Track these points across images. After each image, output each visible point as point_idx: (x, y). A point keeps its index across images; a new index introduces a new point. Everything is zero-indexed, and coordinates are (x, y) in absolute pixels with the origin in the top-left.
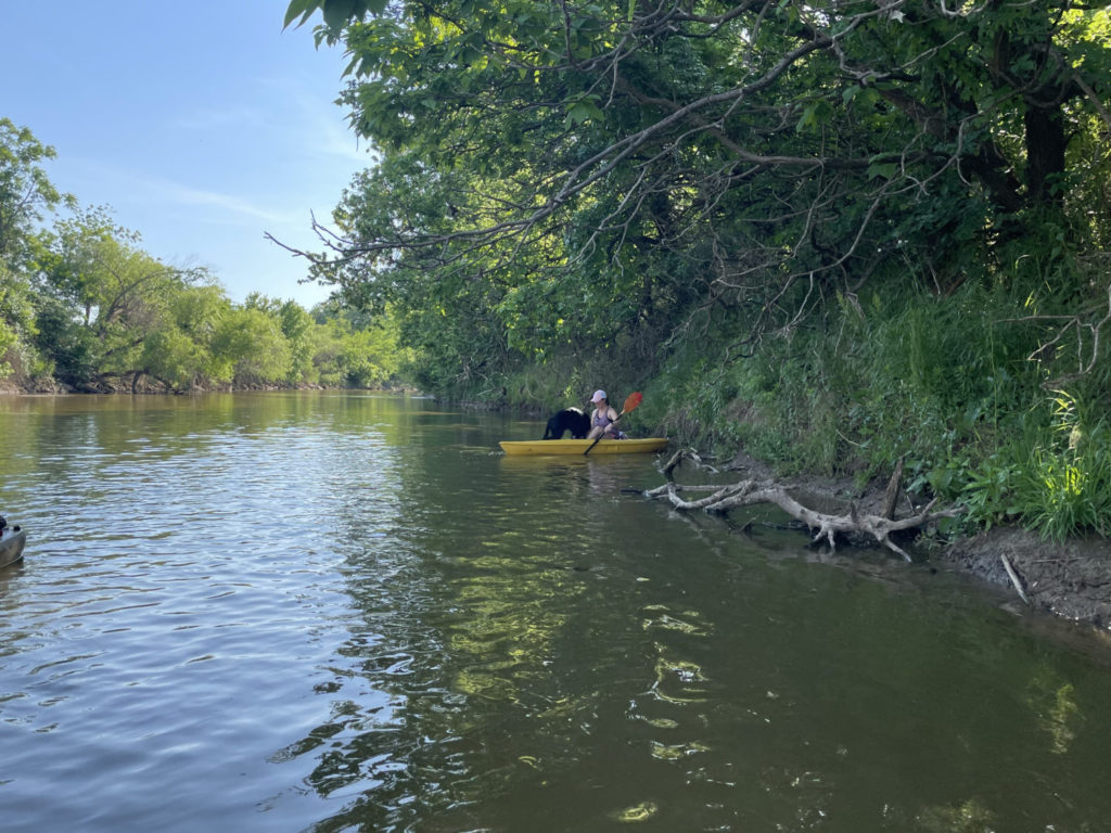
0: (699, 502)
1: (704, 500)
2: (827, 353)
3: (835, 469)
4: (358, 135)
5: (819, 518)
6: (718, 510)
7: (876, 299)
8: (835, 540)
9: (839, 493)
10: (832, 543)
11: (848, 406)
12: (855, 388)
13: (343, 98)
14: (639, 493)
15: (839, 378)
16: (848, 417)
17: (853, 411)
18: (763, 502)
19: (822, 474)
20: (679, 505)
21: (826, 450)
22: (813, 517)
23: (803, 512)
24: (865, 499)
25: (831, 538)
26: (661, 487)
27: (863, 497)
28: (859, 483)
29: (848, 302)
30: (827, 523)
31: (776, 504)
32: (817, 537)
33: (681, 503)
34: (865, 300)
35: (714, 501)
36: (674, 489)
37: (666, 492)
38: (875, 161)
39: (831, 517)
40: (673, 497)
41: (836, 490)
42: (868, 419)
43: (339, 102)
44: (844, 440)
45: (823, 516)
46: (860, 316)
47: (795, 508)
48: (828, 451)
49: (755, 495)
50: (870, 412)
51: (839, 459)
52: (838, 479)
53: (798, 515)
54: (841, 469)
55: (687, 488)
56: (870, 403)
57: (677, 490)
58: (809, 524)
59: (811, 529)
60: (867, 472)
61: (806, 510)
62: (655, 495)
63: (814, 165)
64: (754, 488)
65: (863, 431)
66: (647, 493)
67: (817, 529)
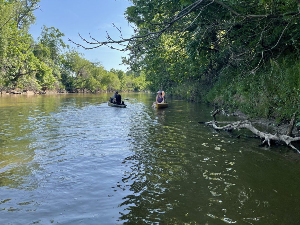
0: (222, 127)
1: (224, 127)
2: (266, 79)
3: (268, 116)
4: (129, 22)
5: (264, 135)
6: (229, 130)
7: (284, 61)
8: (270, 143)
9: (270, 124)
10: (269, 144)
11: (273, 96)
12: (276, 90)
13: (126, 13)
14: (204, 123)
15: (270, 87)
16: (273, 99)
17: (275, 97)
18: (244, 128)
19: (264, 118)
20: (215, 128)
21: (265, 110)
22: (262, 134)
23: (258, 132)
24: (279, 127)
25: (269, 142)
26: (210, 122)
27: (278, 126)
28: (277, 122)
29: (274, 62)
30: (267, 137)
31: (249, 129)
32: (264, 142)
33: (216, 127)
34: (280, 62)
35: (227, 127)
36: (215, 122)
37: (212, 123)
38: (285, 15)
39: (269, 135)
40: (214, 125)
41: (269, 123)
42: (281, 100)
43: (125, 14)
44: (272, 107)
45: (265, 134)
46: (278, 67)
47: (255, 131)
48: (266, 111)
49: (241, 126)
50: (281, 98)
51: (270, 113)
52: (269, 120)
53: (257, 133)
54: (270, 116)
55: (218, 122)
56: (282, 95)
57: (215, 123)
58: (261, 137)
59: (261, 138)
60: (280, 118)
61: (259, 132)
62: (209, 124)
63: (263, 17)
64: (241, 124)
65: (279, 104)
66: (206, 123)
67: (263, 139)
